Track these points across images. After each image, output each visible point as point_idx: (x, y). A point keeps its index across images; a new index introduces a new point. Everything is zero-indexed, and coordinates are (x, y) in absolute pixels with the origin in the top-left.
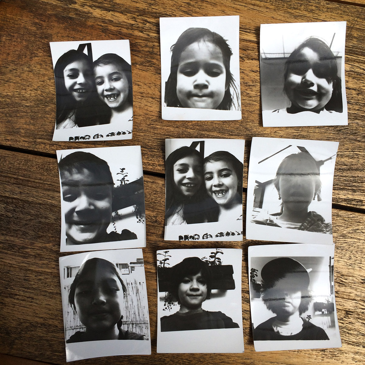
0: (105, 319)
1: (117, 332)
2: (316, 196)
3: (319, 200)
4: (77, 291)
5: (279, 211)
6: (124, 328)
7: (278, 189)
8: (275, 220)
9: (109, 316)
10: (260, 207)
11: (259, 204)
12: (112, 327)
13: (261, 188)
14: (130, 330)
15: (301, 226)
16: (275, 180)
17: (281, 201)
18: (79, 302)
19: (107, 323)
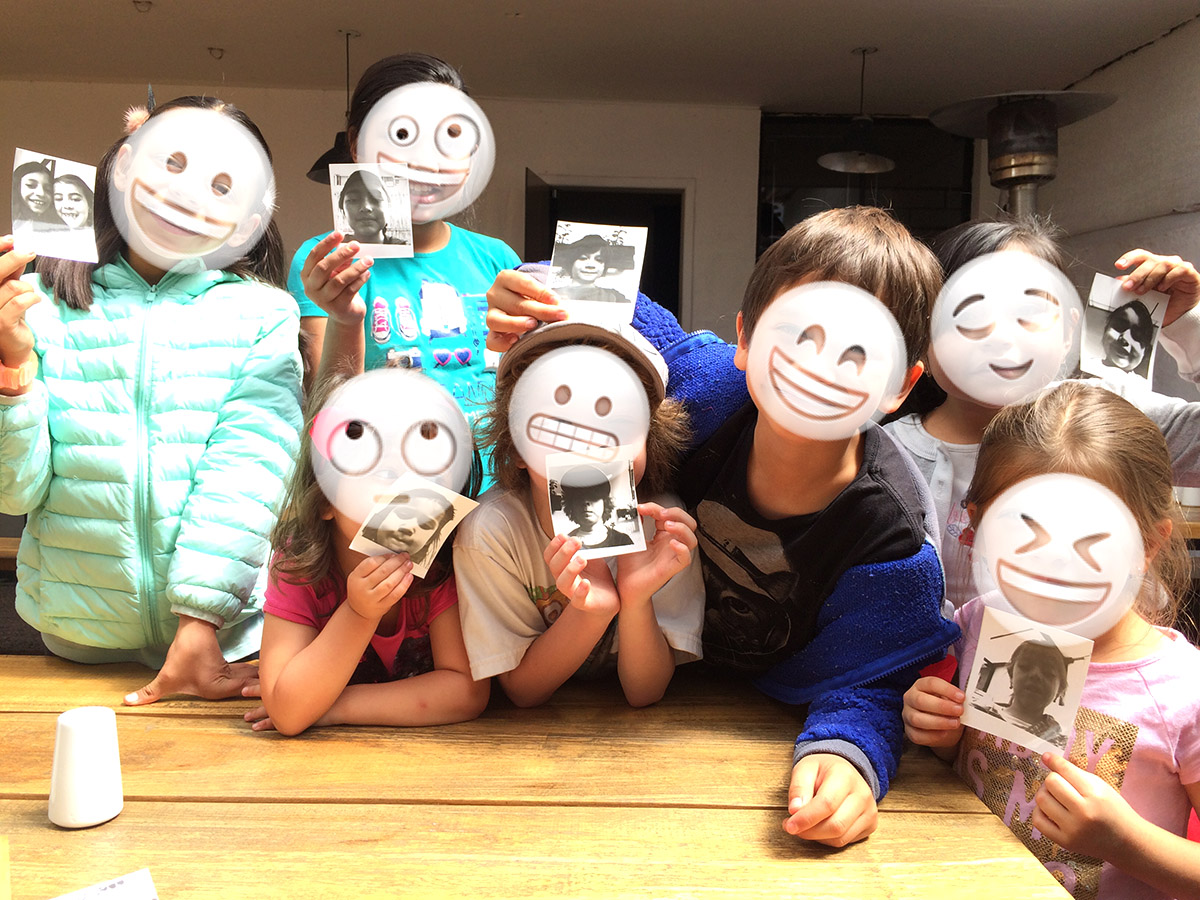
0: (371, 226)
1: (382, 238)
2: (1058, 699)
3: (1061, 704)
4: (346, 198)
5: (1007, 703)
6: (389, 234)
7: (1011, 676)
8: (1000, 710)
9: (374, 223)
10: (985, 690)
11: (984, 686)
12: (378, 233)
13: (990, 669)
14: (394, 237)
15: (1030, 727)
16: (1009, 664)
17: (1012, 691)
18: (348, 209)
19: (373, 229)
